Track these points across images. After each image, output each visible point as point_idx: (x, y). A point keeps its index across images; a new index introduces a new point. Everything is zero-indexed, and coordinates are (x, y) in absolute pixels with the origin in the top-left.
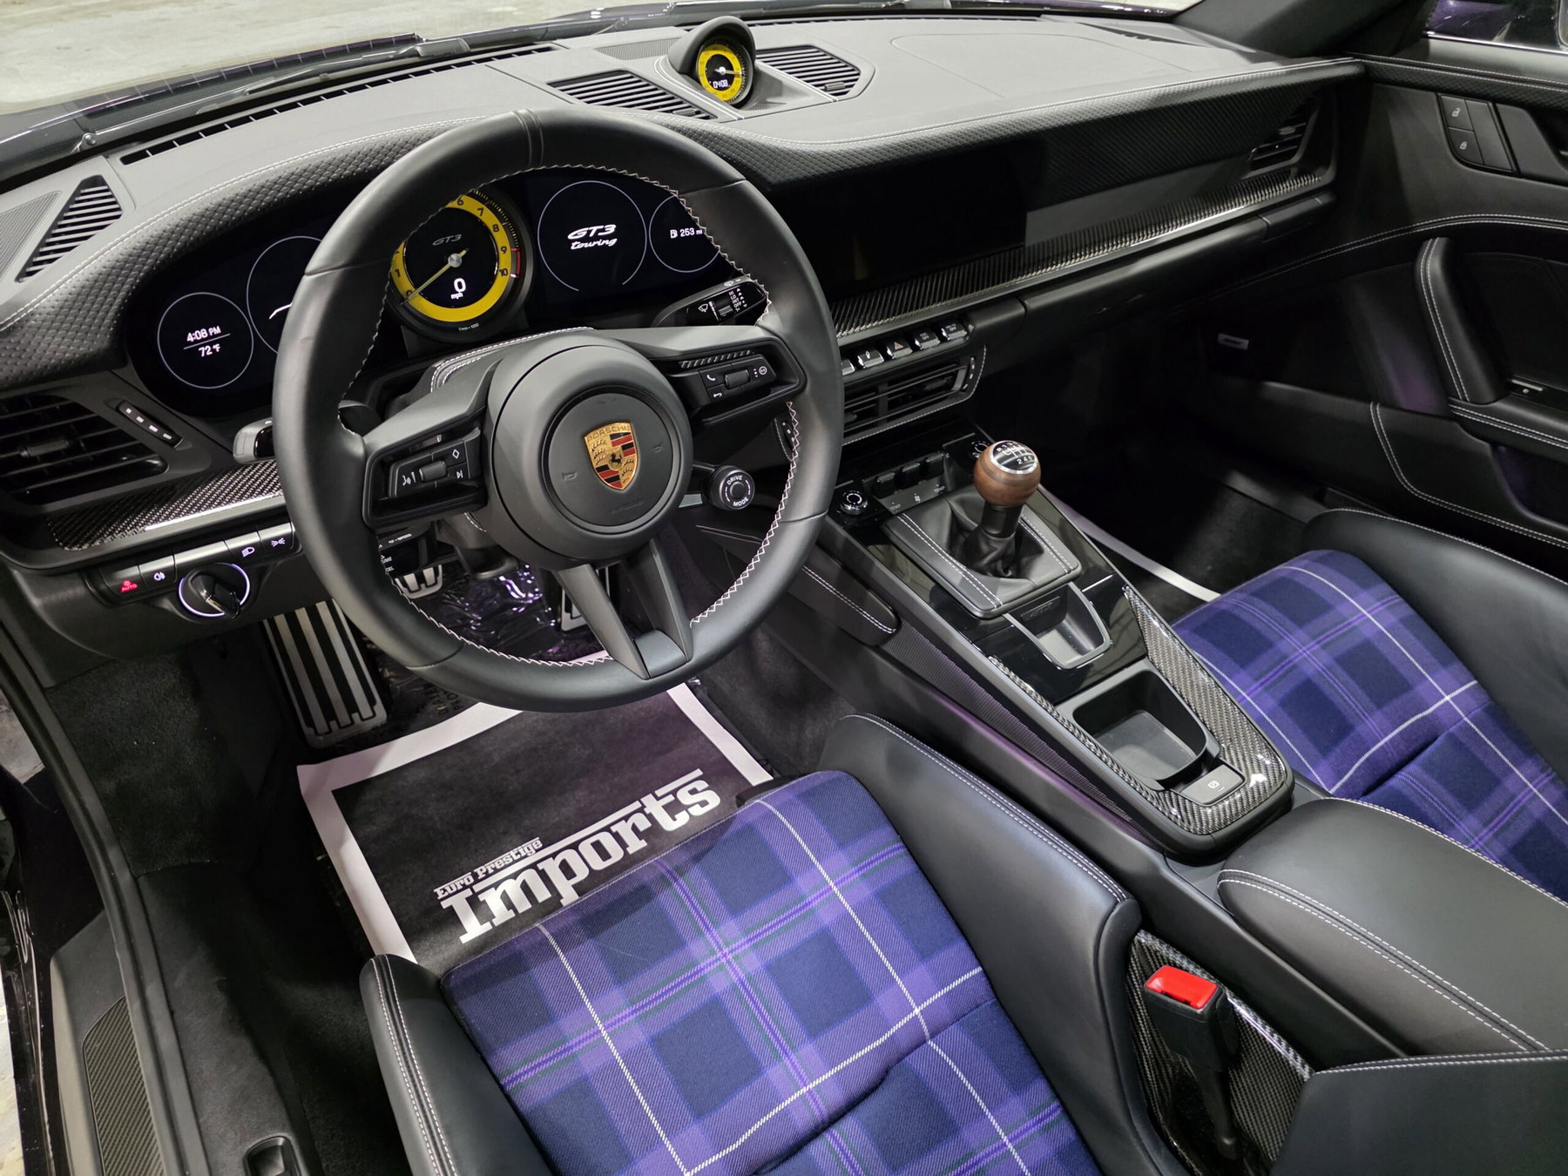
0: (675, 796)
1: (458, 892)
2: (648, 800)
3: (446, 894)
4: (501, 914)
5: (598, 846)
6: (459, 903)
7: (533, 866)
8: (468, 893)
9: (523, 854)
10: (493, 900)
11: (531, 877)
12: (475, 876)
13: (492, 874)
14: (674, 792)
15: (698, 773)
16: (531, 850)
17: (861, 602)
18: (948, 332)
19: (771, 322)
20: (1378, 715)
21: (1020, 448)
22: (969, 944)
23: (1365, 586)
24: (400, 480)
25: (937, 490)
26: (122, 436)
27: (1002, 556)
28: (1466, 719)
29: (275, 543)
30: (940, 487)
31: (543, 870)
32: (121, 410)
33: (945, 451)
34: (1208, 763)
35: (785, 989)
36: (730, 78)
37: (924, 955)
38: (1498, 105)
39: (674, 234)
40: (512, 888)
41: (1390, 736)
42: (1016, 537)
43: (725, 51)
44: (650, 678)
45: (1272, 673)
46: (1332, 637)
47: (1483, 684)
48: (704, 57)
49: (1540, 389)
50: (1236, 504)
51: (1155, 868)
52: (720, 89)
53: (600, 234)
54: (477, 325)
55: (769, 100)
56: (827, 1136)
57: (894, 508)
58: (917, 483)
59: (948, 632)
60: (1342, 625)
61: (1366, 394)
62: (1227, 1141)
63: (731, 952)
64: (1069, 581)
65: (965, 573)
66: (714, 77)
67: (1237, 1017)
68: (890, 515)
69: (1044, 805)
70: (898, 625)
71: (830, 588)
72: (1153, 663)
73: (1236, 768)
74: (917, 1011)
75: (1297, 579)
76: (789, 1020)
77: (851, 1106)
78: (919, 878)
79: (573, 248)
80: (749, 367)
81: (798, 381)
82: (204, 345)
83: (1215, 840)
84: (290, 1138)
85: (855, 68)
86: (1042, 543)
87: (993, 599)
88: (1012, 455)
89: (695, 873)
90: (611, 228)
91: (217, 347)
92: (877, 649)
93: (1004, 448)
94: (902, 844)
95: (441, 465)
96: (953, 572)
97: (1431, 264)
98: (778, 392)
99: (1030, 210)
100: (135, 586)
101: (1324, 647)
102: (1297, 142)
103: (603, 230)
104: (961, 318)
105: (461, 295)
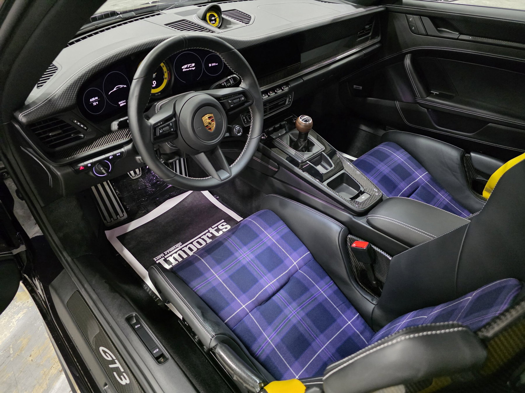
0: (218, 227)
1: (160, 258)
2: (210, 229)
3: (157, 259)
4: (174, 263)
5: (198, 242)
6: (161, 261)
7: (181, 249)
8: (163, 258)
9: (177, 247)
10: (171, 259)
11: (181, 252)
12: (164, 254)
13: (169, 253)
14: (217, 226)
15: (223, 221)
16: (179, 245)
17: (268, 163)
18: (284, 88)
19: (243, 86)
20: (403, 182)
21: (307, 117)
22: (306, 246)
23: (398, 150)
24: (159, 131)
25: (284, 132)
26: (74, 129)
27: (304, 147)
28: (426, 182)
29: (117, 155)
30: (285, 131)
31: (184, 250)
32: (73, 121)
33: (286, 121)
34: (362, 193)
35: (261, 262)
36: (215, 20)
37: (295, 250)
38: (421, 17)
39: (210, 65)
40: (176, 256)
41: (407, 188)
42: (307, 141)
43: (213, 13)
44: (222, 181)
45: (375, 174)
46: (390, 164)
47: (429, 173)
48: (208, 15)
49: (438, 93)
50: (362, 133)
51: (351, 219)
52: (213, 24)
53: (190, 66)
54: (160, 93)
55: (227, 26)
56: (277, 295)
57: (274, 137)
58: (279, 130)
59: (293, 167)
60: (392, 161)
61: (394, 98)
62: (374, 283)
63: (246, 254)
64: (322, 152)
65: (295, 152)
66: (211, 20)
67: (374, 250)
68: (274, 139)
69: (322, 209)
70: (279, 168)
71: (259, 161)
72: (345, 170)
73: (368, 193)
74: (295, 263)
75: (380, 150)
76: (263, 268)
77: (282, 287)
78: (291, 232)
79: (183, 71)
80: (239, 98)
81: (251, 101)
82: (94, 102)
83: (365, 210)
84: (136, 314)
85: (249, 16)
86: (314, 143)
87: (304, 158)
88: (305, 119)
89: (233, 237)
90: (193, 65)
91: (97, 103)
92: (272, 177)
93: (303, 117)
94: (285, 225)
95: (168, 127)
96: (292, 152)
97: (408, 61)
98: (246, 104)
99: (302, 53)
100: (83, 168)
101: (388, 167)
102: (370, 30)
103: (191, 65)
104: (287, 84)
105: (155, 85)
